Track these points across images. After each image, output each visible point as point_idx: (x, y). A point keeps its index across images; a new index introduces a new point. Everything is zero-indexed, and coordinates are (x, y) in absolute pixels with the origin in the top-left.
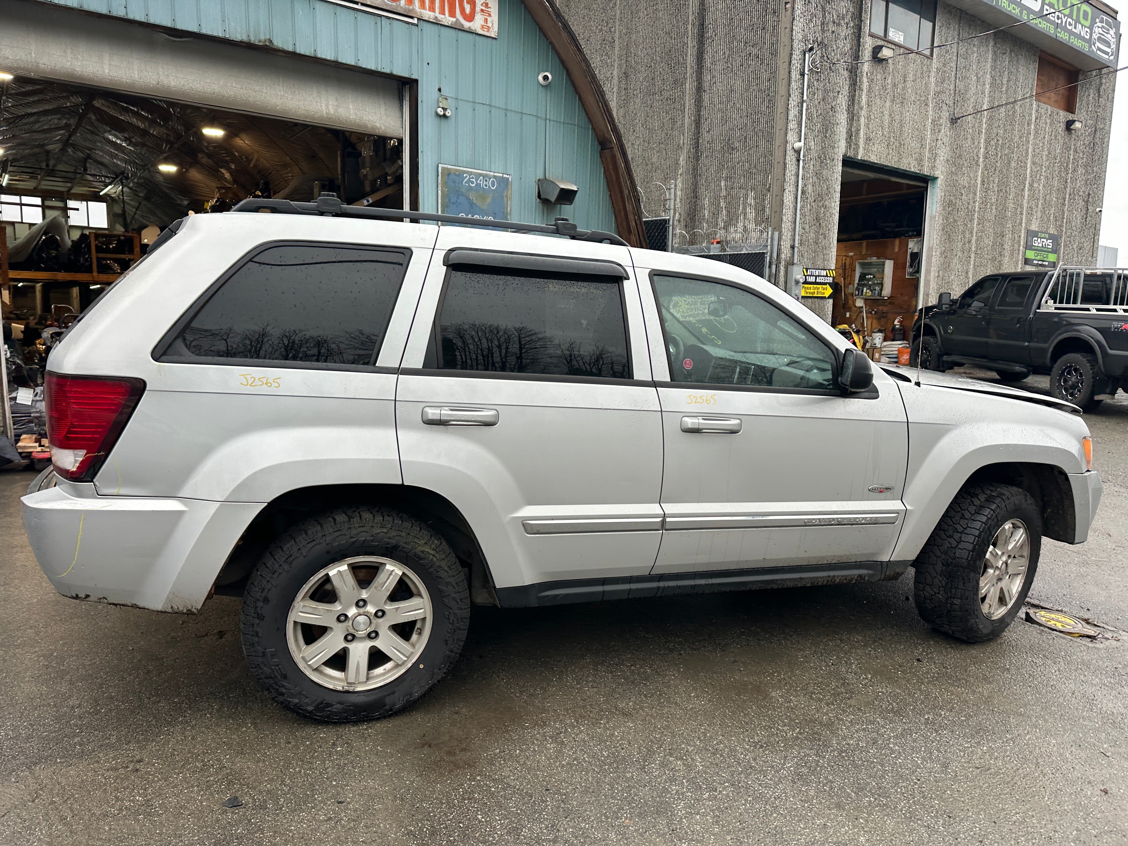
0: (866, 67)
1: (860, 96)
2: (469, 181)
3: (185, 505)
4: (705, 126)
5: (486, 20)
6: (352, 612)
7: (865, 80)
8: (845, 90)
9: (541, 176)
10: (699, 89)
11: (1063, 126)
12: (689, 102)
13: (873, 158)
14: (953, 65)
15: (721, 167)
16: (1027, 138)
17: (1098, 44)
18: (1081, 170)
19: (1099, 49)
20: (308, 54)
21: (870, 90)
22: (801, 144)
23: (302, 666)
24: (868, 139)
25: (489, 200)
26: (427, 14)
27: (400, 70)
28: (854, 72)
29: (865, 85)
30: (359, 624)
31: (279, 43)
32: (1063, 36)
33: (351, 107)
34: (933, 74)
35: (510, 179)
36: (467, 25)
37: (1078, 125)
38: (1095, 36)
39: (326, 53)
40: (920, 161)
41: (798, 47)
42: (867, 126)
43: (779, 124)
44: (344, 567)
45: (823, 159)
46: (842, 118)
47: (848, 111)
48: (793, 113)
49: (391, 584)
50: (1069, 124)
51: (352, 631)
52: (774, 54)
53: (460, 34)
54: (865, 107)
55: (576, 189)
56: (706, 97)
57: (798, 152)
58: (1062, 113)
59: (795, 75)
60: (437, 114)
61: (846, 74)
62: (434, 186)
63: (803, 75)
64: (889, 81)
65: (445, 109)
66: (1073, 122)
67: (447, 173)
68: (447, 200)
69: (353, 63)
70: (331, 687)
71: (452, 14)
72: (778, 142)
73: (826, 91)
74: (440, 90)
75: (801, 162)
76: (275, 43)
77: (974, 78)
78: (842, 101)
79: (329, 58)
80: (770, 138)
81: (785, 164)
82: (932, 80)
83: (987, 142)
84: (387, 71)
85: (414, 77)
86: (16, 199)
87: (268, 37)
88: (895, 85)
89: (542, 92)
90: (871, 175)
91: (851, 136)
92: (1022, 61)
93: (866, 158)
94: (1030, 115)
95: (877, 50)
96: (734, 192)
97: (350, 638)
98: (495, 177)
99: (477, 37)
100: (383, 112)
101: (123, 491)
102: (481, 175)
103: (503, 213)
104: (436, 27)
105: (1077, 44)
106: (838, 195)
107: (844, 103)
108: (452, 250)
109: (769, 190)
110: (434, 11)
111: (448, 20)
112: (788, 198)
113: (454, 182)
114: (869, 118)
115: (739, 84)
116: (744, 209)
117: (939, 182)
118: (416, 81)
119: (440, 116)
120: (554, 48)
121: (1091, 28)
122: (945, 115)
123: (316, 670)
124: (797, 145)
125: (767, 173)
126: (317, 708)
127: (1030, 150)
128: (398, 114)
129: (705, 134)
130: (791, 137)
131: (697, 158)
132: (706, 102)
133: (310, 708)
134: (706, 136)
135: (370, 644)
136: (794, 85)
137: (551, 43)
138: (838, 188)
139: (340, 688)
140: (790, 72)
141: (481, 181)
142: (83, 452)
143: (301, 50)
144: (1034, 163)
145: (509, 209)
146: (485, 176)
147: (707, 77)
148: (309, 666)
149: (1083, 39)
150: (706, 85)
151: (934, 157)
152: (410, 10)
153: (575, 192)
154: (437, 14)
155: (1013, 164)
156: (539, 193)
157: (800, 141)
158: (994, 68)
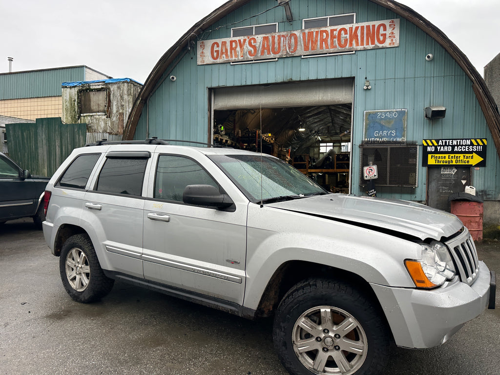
2: (381, 115)
5: (392, 40)
9: (426, 107)
20: (305, 79)
23: (68, 278)
25: (393, 123)
26: (360, 47)
27: (345, 75)
30: (78, 270)
31: (294, 79)
33: (329, 95)
35: (406, 111)
36: (381, 46)
39: (313, 77)
53: (377, 50)
55: (444, 109)
60: (364, 89)
62: (362, 122)
65: (367, 86)
67: (368, 114)
68: (368, 126)
69: (324, 78)
70: (72, 287)
71: (373, 43)
74: (366, 78)
79: (314, 79)
84: (340, 76)
85: (352, 76)
86: (325, 144)
87: (290, 78)
89: (428, 64)
97: (76, 273)
98: (396, 111)
99: (387, 49)
100: (344, 94)
101: (48, 220)
102: (388, 112)
103: (402, 128)
104: (365, 52)
110: (363, 45)
111: (371, 46)
113: (373, 117)
118: (354, 77)
119: (366, 90)
123: (70, 280)
137: (434, 38)
141: (388, 115)
143: (303, 79)
145: (406, 125)
146: (390, 112)
152: (351, 49)
153: (444, 111)
154: (365, 46)
156: (426, 114)
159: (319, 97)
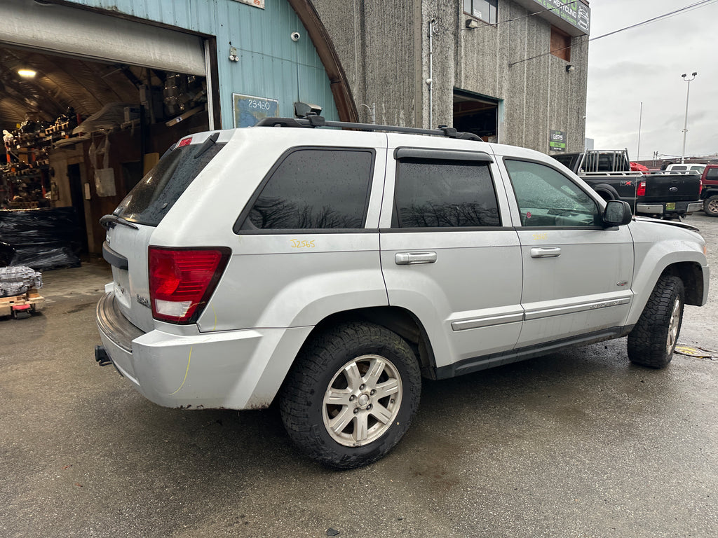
0: (463, 33)
1: (461, 50)
2: (252, 104)
3: (261, 333)
4: (369, 69)
6: (358, 393)
7: (463, 40)
8: (453, 47)
9: (296, 101)
10: (364, 45)
11: (564, 69)
12: (357, 53)
13: (470, 89)
14: (508, 32)
15: (381, 94)
16: (547, 76)
17: (581, 21)
18: (574, 94)
19: (581, 24)
20: (142, 17)
21: (465, 46)
22: (431, 80)
23: (331, 433)
24: (466, 77)
27: (204, 30)
28: (456, 35)
29: (463, 44)
30: (363, 401)
31: (122, 9)
32: (564, 16)
33: (170, 54)
34: (498, 38)
35: (278, 102)
37: (572, 68)
38: (579, 17)
39: (155, 17)
40: (494, 90)
41: (426, 19)
42: (465, 68)
43: (417, 67)
44: (354, 364)
45: (443, 89)
46: (452, 63)
47: (455, 59)
48: (425, 60)
49: (379, 372)
50: (568, 68)
51: (359, 406)
52: (411, 23)
53: (241, 5)
54: (464, 57)
55: (320, 109)
56: (368, 50)
57: (429, 85)
58: (564, 61)
59: (425, 37)
60: (229, 59)
61: (452, 36)
62: (231, 108)
63: (429, 37)
64: (475, 41)
65: (234, 56)
66: (570, 66)
67: (238, 99)
68: (239, 117)
69: (173, 24)
70: (348, 445)
72: (417, 78)
73: (442, 47)
74: (230, 43)
75: (431, 91)
76: (119, 9)
77: (519, 40)
78: (451, 53)
79: (156, 20)
80: (412, 76)
81: (422, 92)
82: (498, 41)
83: (528, 78)
84: (196, 30)
85: (213, 34)
87: (114, 5)
88: (478, 44)
89: (294, 45)
90: (469, 99)
91: (457, 75)
92: (543, 31)
93: (466, 88)
94: (548, 62)
95: (468, 22)
96: (391, 111)
97: (357, 410)
98: (268, 101)
99: (252, 8)
100: (191, 59)
101: (217, 328)
102: (259, 100)
105: (571, 21)
106: (452, 111)
107: (452, 55)
108: (398, 149)
109: (413, 109)
112: (425, 114)
113: (243, 105)
114: (466, 64)
115: (389, 42)
116: (398, 121)
117: (505, 102)
118: (215, 37)
119: (232, 61)
120: (300, 17)
121: (577, 12)
122: (505, 62)
123: (338, 435)
124: (428, 80)
125: (411, 98)
126: (342, 461)
127: (549, 83)
128: (201, 60)
129: (370, 74)
130: (425, 75)
131: (365, 89)
132: (369, 54)
133: (338, 462)
134: (370, 76)
135: (368, 413)
136: (424, 43)
137: (297, 13)
138: (452, 107)
139: (352, 445)
140: (422, 35)
141: (260, 104)
142: (191, 302)
143: (137, 14)
144: (551, 91)
146: (262, 101)
147: (368, 38)
148: (335, 433)
149: (573, 18)
150: (368, 42)
151: (501, 87)
153: (320, 111)
155: (541, 91)
156: (296, 111)
157: (430, 78)
158: (529, 34)
159: (154, 54)
